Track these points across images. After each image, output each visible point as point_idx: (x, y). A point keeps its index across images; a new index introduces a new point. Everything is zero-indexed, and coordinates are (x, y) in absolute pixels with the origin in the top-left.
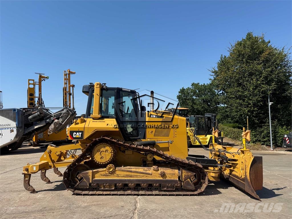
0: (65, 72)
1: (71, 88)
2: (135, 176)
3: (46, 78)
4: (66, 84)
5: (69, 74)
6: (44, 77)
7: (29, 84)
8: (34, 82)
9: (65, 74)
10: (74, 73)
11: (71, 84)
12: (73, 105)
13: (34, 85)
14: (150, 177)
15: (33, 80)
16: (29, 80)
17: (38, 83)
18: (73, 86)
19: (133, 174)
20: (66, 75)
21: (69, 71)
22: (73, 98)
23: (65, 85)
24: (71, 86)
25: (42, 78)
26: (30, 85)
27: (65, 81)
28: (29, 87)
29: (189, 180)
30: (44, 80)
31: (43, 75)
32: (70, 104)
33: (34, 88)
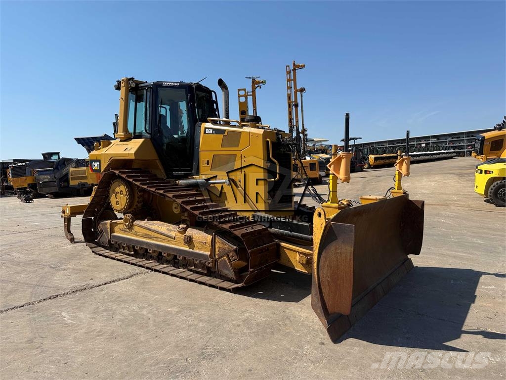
0: (288, 67)
1: (299, 94)
2: (155, 238)
3: (262, 82)
4: (289, 88)
5: (294, 70)
6: (259, 83)
7: (240, 96)
8: (245, 92)
9: (288, 70)
10: (303, 67)
11: (298, 88)
12: (303, 125)
13: (246, 96)
14: (173, 242)
15: (245, 90)
16: (239, 90)
17: (251, 93)
18: (302, 90)
19: (153, 234)
20: (289, 73)
21: (294, 65)
22: (302, 111)
23: (289, 90)
24: (298, 91)
25: (256, 84)
26: (241, 98)
27: (289, 83)
28: (239, 102)
29: (226, 258)
30: (258, 86)
31: (257, 80)
32: (297, 121)
33: (246, 101)
